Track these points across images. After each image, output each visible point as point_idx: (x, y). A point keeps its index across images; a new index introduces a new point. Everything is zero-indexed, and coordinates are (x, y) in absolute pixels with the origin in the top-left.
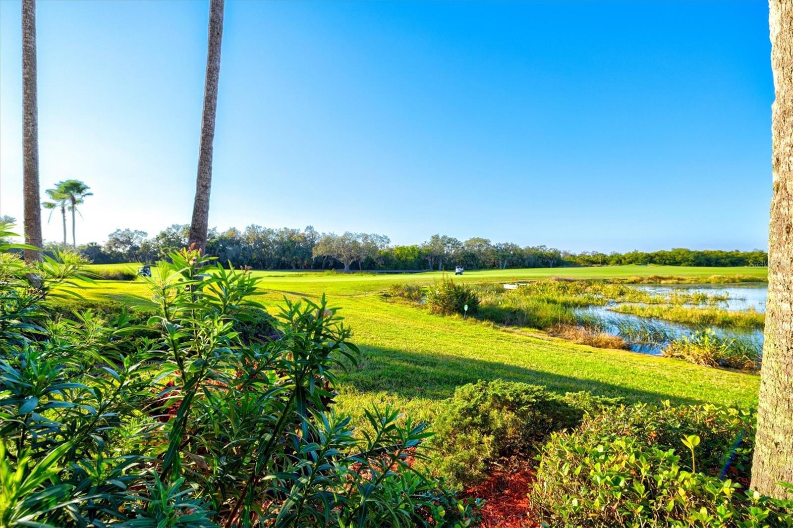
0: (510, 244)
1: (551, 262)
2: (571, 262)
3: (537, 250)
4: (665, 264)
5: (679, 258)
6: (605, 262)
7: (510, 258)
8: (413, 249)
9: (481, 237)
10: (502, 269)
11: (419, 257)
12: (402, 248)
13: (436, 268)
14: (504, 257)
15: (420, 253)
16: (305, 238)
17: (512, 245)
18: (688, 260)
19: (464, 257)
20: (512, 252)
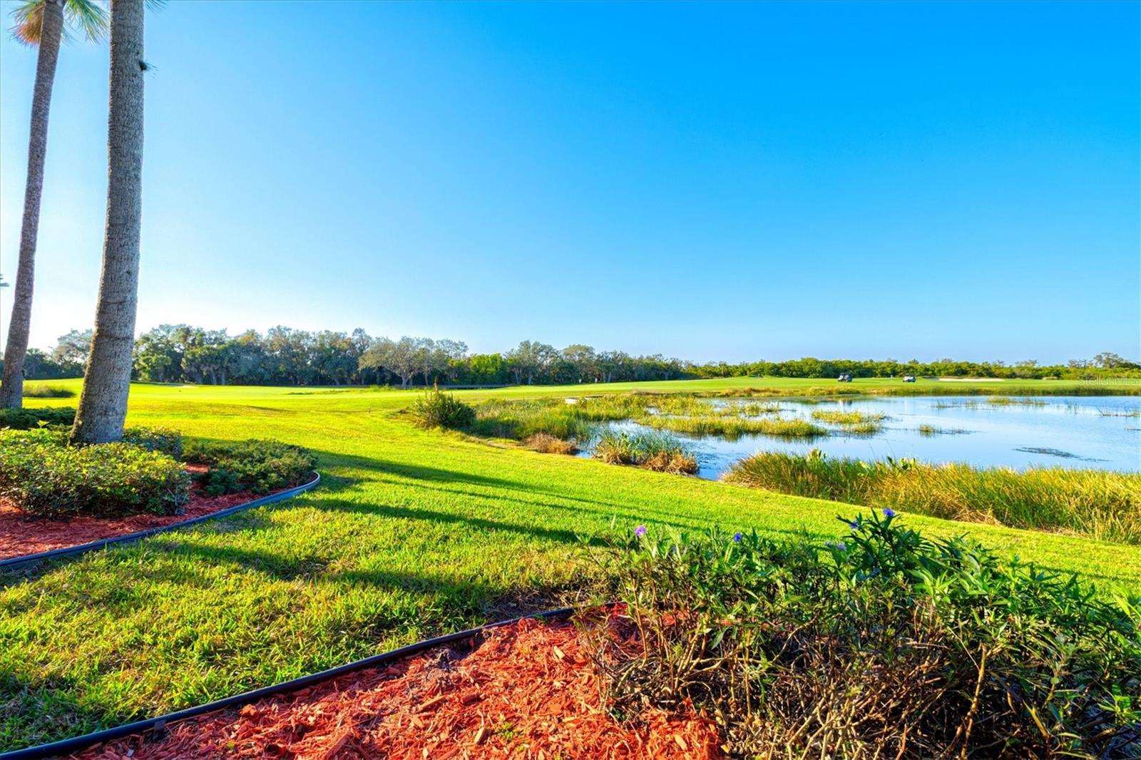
0: (619, 353)
1: (667, 374)
2: (691, 374)
3: (653, 360)
4: (792, 376)
5: (806, 369)
6: (728, 374)
7: (616, 369)
8: (495, 359)
9: (582, 344)
10: (606, 382)
11: (502, 369)
12: (481, 357)
13: (525, 382)
14: (608, 368)
15: (503, 363)
16: (353, 345)
17: (622, 353)
18: (815, 371)
19: (560, 369)
20: (620, 363)
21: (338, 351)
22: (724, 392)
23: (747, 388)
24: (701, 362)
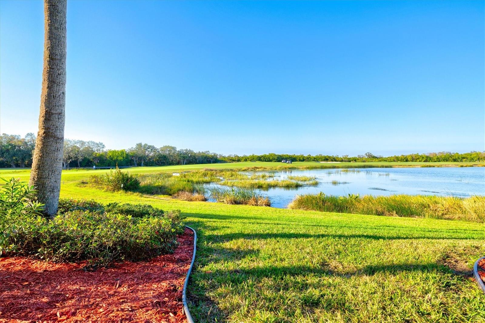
0: (188, 150)
1: (212, 161)
2: (223, 160)
3: (205, 153)
4: (266, 161)
5: (271, 158)
6: (239, 160)
7: (188, 158)
8: (122, 152)
9: (170, 145)
10: (183, 164)
11: (127, 158)
12: (114, 152)
13: (139, 165)
14: (184, 157)
15: (127, 155)
16: (26, 143)
17: (190, 150)
18: (275, 159)
19: (159, 158)
20: (189, 155)
21: (14, 147)
22: (244, 169)
23: (253, 167)
24: (226, 155)
